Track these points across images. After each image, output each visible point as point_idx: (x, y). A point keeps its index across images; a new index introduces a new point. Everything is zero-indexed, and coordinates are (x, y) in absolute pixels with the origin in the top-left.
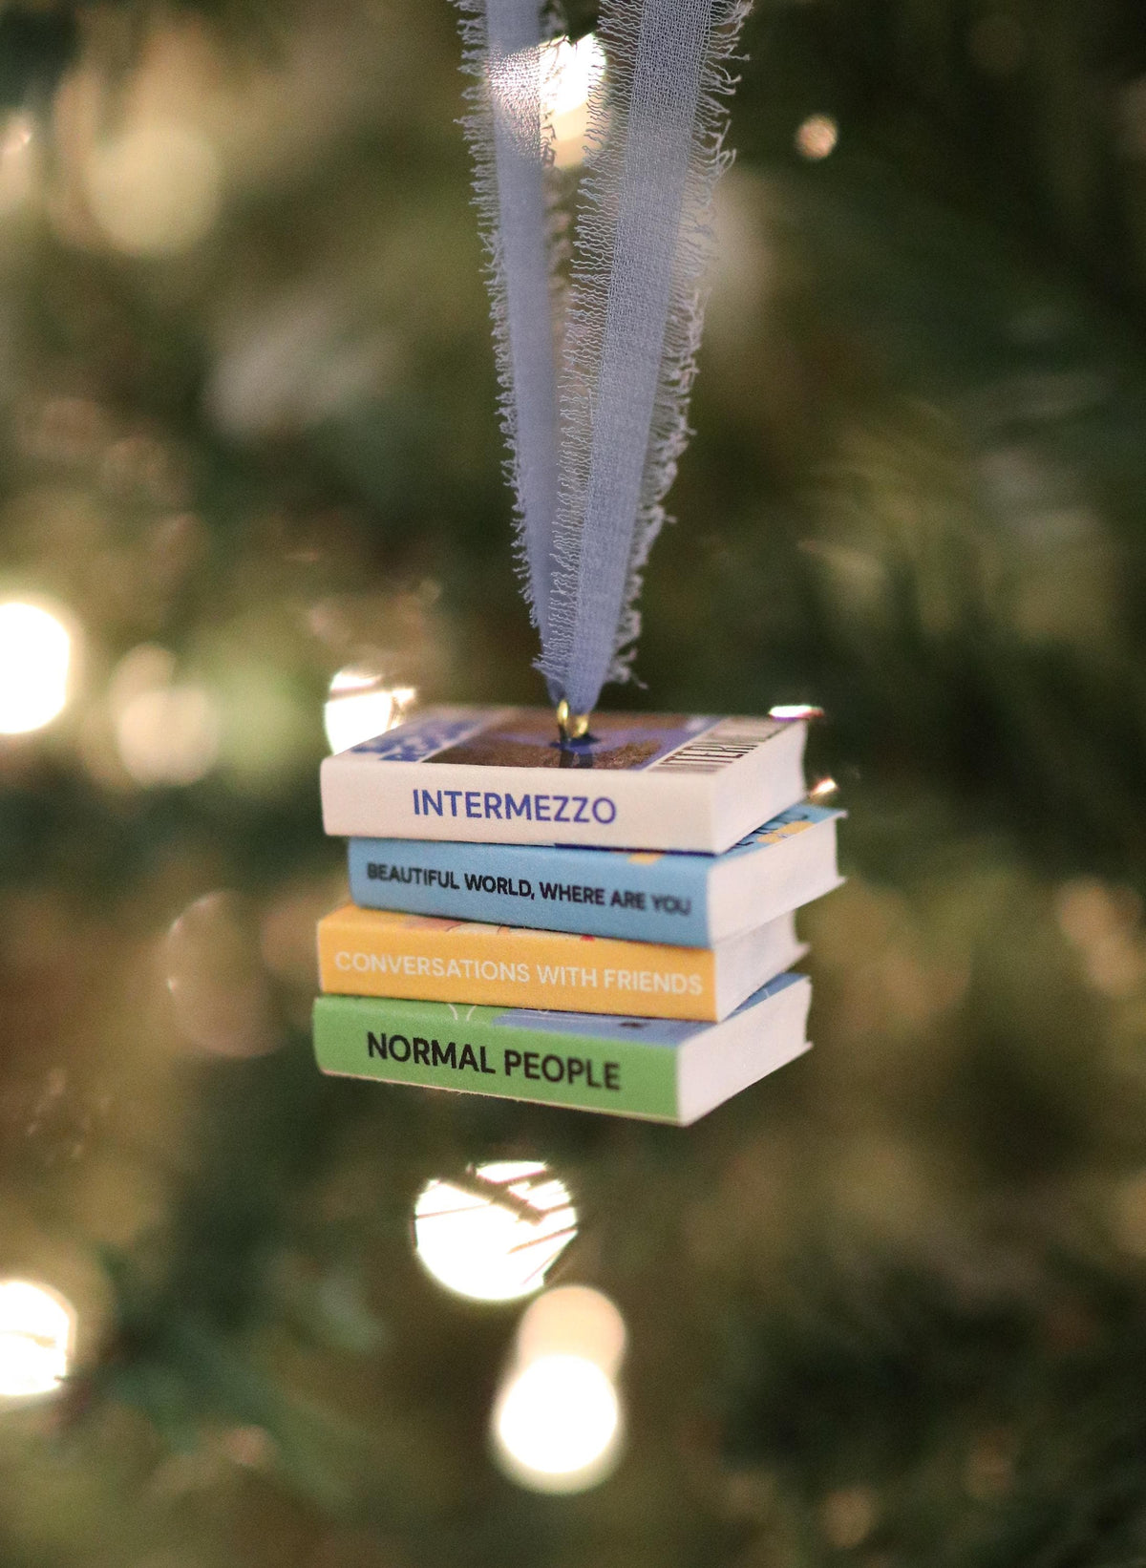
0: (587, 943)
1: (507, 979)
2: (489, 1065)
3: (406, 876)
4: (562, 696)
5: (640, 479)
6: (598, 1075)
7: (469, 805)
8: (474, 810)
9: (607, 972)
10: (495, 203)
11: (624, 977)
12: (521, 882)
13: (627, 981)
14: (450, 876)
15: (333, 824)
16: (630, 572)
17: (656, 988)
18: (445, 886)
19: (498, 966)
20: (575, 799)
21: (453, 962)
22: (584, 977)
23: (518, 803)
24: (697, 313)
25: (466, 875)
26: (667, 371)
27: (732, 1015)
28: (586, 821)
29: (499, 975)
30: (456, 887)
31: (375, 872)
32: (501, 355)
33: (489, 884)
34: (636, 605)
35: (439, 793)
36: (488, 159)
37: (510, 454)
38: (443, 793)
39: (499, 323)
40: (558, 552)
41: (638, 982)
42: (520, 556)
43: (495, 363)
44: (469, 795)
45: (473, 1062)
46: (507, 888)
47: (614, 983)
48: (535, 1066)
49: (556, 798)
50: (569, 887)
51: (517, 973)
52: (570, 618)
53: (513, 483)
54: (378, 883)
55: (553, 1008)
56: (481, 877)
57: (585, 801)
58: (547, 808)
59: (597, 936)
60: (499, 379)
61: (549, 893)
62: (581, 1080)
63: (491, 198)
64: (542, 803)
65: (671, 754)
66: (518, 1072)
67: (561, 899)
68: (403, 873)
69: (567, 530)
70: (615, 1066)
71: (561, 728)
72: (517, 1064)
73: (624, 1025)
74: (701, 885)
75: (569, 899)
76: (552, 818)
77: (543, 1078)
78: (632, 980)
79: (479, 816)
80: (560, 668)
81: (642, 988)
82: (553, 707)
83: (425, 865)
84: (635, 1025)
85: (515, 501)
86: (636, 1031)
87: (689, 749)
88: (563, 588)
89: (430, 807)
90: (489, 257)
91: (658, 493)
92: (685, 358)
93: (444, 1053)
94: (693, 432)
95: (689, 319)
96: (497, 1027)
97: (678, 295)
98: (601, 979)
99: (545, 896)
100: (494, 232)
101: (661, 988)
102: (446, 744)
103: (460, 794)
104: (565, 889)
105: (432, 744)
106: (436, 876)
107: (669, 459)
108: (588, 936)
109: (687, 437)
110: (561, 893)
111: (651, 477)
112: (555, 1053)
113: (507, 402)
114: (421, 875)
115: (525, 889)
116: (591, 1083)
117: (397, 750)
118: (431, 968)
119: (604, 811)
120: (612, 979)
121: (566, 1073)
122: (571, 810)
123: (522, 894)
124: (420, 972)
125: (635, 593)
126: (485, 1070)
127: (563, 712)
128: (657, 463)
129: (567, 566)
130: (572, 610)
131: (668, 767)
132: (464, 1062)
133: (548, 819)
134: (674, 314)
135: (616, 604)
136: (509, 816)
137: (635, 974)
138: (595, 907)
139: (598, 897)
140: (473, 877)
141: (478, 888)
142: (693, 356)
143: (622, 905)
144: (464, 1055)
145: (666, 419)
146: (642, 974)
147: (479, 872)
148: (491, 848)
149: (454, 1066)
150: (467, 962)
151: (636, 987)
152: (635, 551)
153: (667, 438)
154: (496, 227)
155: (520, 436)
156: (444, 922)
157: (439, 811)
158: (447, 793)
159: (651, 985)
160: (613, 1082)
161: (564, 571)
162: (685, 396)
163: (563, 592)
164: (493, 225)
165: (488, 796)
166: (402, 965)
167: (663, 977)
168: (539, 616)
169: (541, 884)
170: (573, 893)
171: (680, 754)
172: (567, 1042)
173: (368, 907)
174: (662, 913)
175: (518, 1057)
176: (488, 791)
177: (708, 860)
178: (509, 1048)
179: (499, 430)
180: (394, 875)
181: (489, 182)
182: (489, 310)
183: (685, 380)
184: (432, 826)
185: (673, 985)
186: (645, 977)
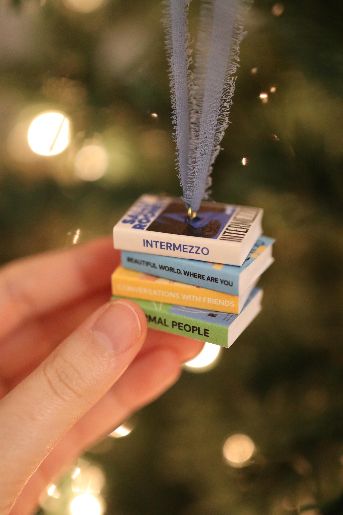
0: (198, 289)
1: (173, 297)
2: (167, 324)
3: (140, 263)
4: (189, 206)
5: (213, 138)
6: (202, 332)
7: (161, 245)
8: (163, 247)
9: (204, 298)
10: (172, 48)
11: (210, 300)
12: (177, 270)
13: (210, 301)
14: (154, 264)
15: (117, 246)
16: (209, 166)
17: (220, 304)
18: (153, 267)
19: (170, 293)
20: (196, 247)
21: (155, 291)
22: (197, 299)
23: (177, 246)
24: (233, 84)
25: (159, 265)
26: (223, 103)
27: (242, 310)
28: (199, 253)
29: (170, 295)
30: (156, 268)
31: (130, 260)
32: (173, 99)
33: (167, 269)
34: (211, 175)
35: (152, 241)
36: (170, 33)
37: (175, 131)
38: (153, 241)
39: (173, 88)
40: (189, 164)
41: (214, 302)
42: (178, 164)
43: (171, 102)
44: (161, 243)
45: (161, 323)
46: (173, 270)
47: (206, 301)
48: (182, 327)
49: (190, 246)
50: (193, 273)
51: (175, 296)
52: (193, 184)
53: (176, 140)
54: (131, 263)
55: (186, 306)
56: (164, 266)
57: (199, 248)
58: (187, 249)
59: (202, 287)
60: (172, 107)
61: (186, 274)
62: (196, 333)
63: (170, 46)
64: (185, 247)
65: (224, 230)
66: (176, 327)
67: (190, 276)
68: (139, 261)
69: (192, 157)
70: (208, 330)
71: (189, 216)
72: (176, 325)
73: (209, 315)
74: (237, 278)
75: (193, 277)
76: (188, 252)
77: (184, 330)
78: (212, 300)
79: (165, 249)
80: (189, 199)
81: (215, 303)
82: (187, 211)
83: (147, 259)
84: (213, 315)
85: (176, 146)
86: (214, 318)
87: (229, 226)
88: (191, 175)
89: (149, 245)
90: (170, 66)
91: (218, 141)
92: (229, 99)
93: (153, 319)
94: (230, 122)
95: (230, 86)
96: (169, 313)
97: (227, 79)
98: (202, 299)
99: (185, 274)
100: (171, 57)
101: (221, 304)
102: (152, 219)
103: (158, 242)
104: (192, 273)
105: (148, 219)
106: (150, 264)
107: (223, 131)
108: (198, 287)
109: (228, 123)
110: (191, 274)
111: (217, 137)
112: (188, 324)
113: (174, 114)
114: (145, 263)
115: (179, 272)
116: (199, 333)
117: (137, 223)
118: (148, 292)
119: (205, 251)
120: (206, 300)
121: (192, 330)
122: (194, 250)
123: (178, 273)
124: (145, 292)
125: (211, 172)
126: (165, 325)
127: (190, 211)
128: (219, 132)
129: (192, 168)
130: (194, 181)
131: (225, 238)
132: (159, 322)
133: (187, 252)
134: (226, 85)
135: (205, 177)
136: (174, 250)
137: (213, 299)
138: (201, 279)
139: (202, 277)
140: (162, 266)
141: (163, 269)
142: (231, 98)
143: (210, 281)
144: (159, 320)
145: (222, 118)
146: (215, 300)
147: (164, 265)
148: (168, 258)
149: (156, 323)
150: (160, 291)
151: (213, 303)
152: (211, 160)
153: (222, 124)
154: (172, 56)
155: (178, 124)
156: (153, 277)
157: (152, 246)
158: (154, 241)
159: (218, 303)
160: (207, 334)
161: (192, 170)
162: (228, 111)
163: (191, 177)
164: (170, 55)
165: (167, 243)
166: (139, 290)
167: (222, 301)
168: (183, 184)
169: (184, 271)
170: (194, 275)
171: (227, 229)
172: (192, 321)
173: (128, 269)
174: (223, 285)
175: (176, 323)
176: (168, 242)
177: (238, 268)
178: (174, 320)
179: (172, 123)
180: (136, 261)
181: (170, 41)
182: (169, 84)
183: (228, 106)
184: (148, 250)
185: (225, 304)
186: (216, 301)
